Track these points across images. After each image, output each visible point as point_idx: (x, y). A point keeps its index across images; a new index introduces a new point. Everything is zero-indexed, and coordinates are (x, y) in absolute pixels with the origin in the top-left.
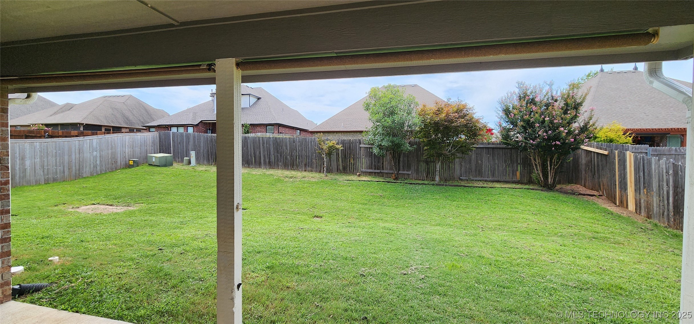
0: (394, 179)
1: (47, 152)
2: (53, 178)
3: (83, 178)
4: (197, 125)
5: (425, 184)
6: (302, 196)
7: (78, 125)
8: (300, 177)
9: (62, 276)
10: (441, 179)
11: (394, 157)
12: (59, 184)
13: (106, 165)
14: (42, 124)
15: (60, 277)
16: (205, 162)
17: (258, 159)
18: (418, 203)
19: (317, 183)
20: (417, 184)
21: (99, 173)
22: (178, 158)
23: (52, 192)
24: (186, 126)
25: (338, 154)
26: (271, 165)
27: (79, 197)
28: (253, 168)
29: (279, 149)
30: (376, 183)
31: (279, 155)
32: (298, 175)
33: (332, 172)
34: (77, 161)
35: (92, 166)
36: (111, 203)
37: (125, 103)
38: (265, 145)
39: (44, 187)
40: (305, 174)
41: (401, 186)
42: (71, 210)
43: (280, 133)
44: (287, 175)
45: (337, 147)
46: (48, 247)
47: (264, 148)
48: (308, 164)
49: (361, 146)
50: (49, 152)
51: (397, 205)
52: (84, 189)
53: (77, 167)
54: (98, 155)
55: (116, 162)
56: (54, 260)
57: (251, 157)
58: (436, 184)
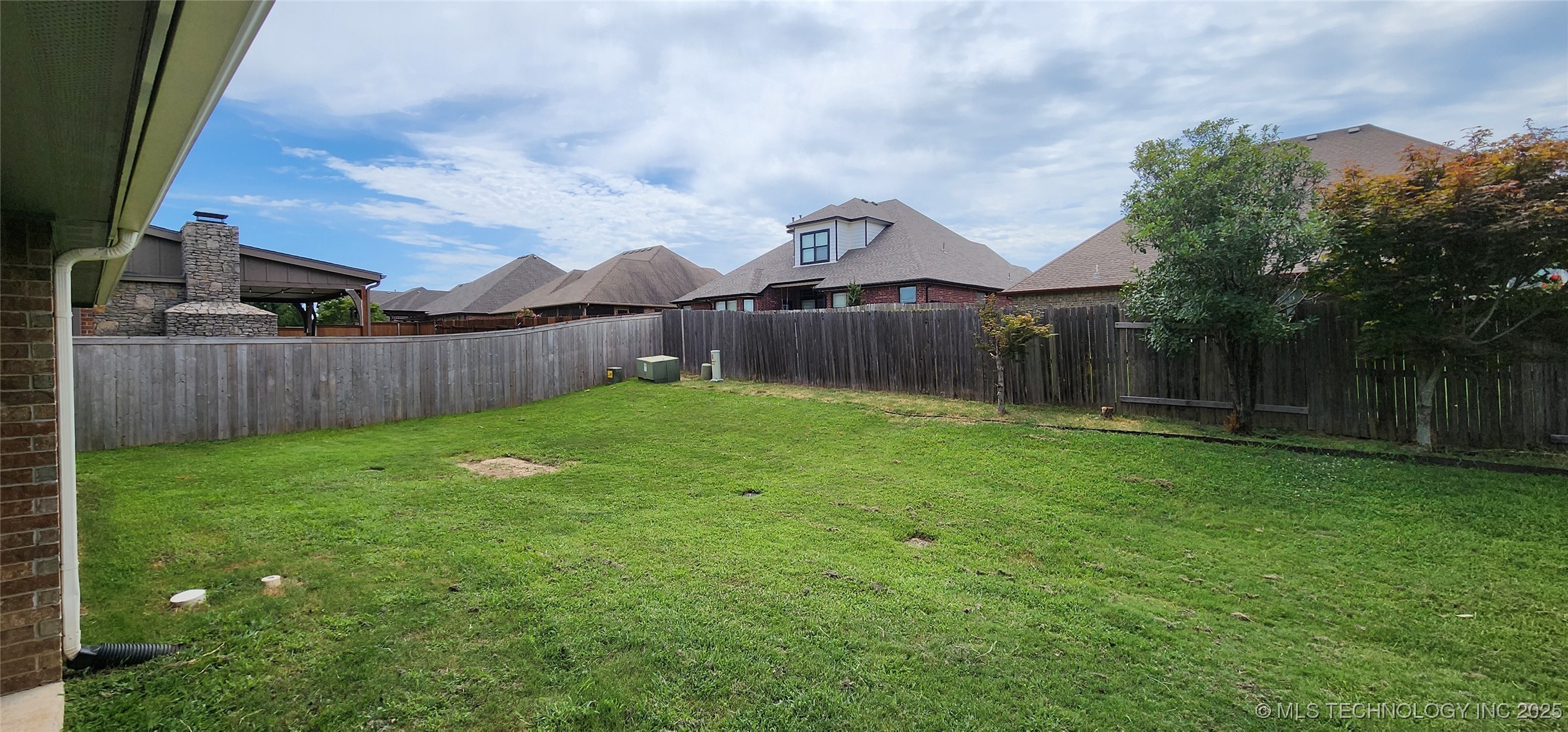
0: (1235, 431)
1: (479, 356)
2: (488, 402)
3: (533, 402)
4: (760, 295)
5: (1366, 455)
6: (911, 469)
7: (580, 307)
8: (931, 414)
10: (1442, 438)
11: (1232, 359)
13: (569, 380)
14: (530, 309)
16: (740, 374)
17: (843, 366)
18: (1313, 524)
19: (967, 432)
20: (1325, 451)
21: (559, 394)
22: (695, 365)
24: (740, 298)
25: (1045, 351)
26: (872, 380)
28: (833, 387)
29: (889, 342)
30: (1159, 441)
31: (890, 355)
32: (929, 408)
33: (1030, 402)
34: (523, 373)
35: (547, 381)
36: (528, 457)
37: (651, 262)
38: (859, 331)
40: (950, 405)
41: (1254, 455)
42: (466, 466)
43: (932, 301)
44: (899, 408)
45: (1037, 332)
47: (855, 339)
48: (962, 379)
49: (1120, 324)
50: (481, 356)
51: (1218, 523)
53: (524, 383)
54: (557, 360)
55: (586, 374)
56: (268, 582)
57: (828, 361)
58: (1417, 457)
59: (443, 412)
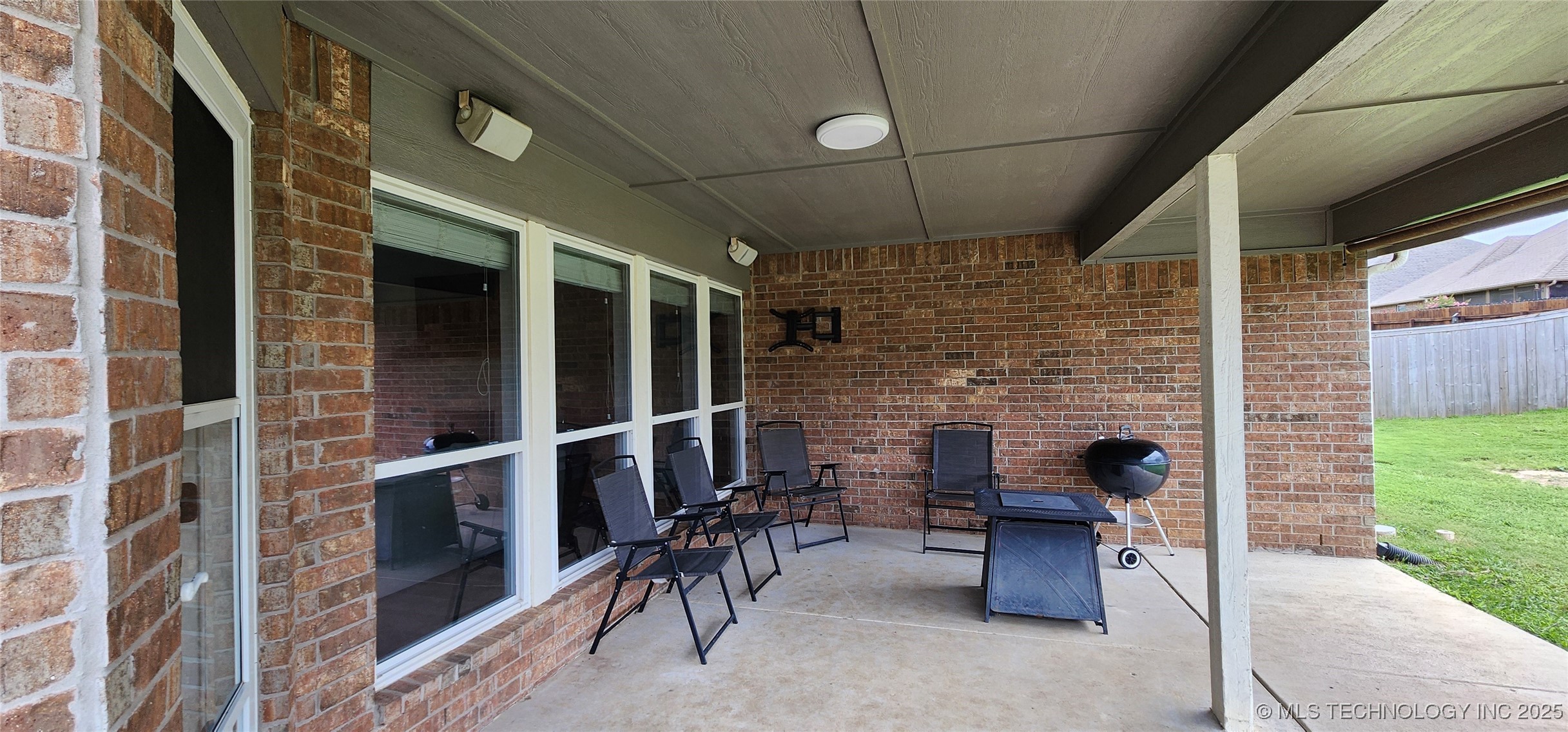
1: (1451, 352)
2: (1465, 407)
3: (1536, 409)
7: (1537, 286)
9: (1456, 558)
12: (1478, 419)
14: (1448, 295)
15: (1452, 558)
23: (1460, 435)
27: (1522, 451)
34: (1520, 372)
35: (1562, 384)
39: (1446, 423)
42: (1497, 472)
46: (1438, 517)
50: (1454, 353)
52: (1535, 434)
53: (1522, 385)
56: (1445, 534)
59: (1402, 415)
